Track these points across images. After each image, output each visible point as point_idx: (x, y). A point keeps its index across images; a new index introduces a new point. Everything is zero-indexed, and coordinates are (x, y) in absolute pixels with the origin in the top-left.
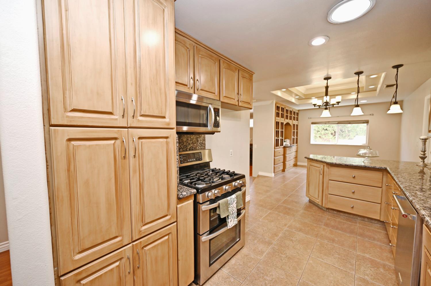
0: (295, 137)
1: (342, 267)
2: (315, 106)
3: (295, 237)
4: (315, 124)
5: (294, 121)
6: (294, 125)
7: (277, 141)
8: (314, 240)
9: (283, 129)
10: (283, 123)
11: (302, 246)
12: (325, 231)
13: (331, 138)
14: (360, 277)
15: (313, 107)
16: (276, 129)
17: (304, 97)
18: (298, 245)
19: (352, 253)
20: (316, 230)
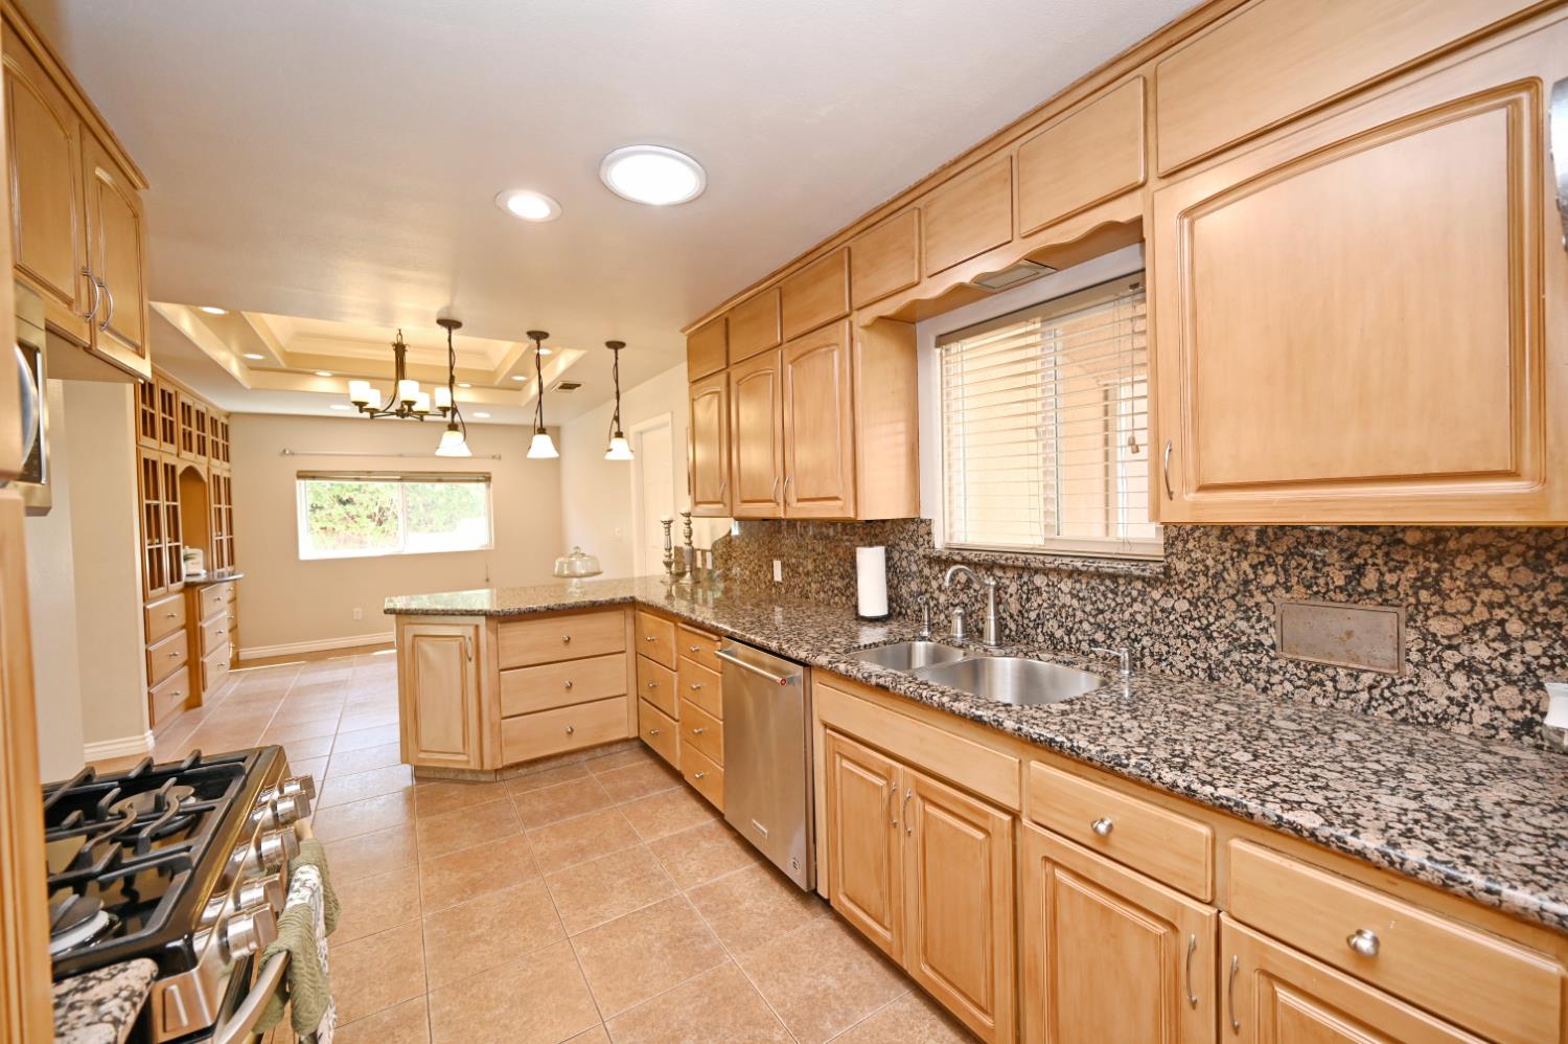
0: (225, 538)
1: (650, 899)
2: (361, 411)
3: (480, 922)
4: (314, 478)
5: (214, 462)
6: (217, 478)
7: (155, 556)
8: (538, 884)
9: (175, 500)
10: (173, 467)
11: (525, 931)
12: (540, 839)
13: (371, 534)
14: (693, 891)
15: (355, 412)
16: (148, 497)
17: (284, 365)
18: (512, 936)
19: (637, 850)
20: (515, 852)
